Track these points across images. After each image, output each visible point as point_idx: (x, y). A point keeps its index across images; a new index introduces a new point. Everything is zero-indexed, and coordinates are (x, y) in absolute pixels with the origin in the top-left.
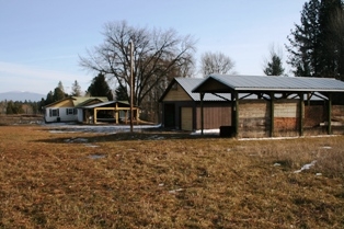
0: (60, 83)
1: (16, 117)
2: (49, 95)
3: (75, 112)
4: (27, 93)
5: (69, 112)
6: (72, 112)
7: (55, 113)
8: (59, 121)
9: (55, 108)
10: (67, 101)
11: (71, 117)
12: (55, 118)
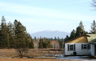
0: (81, 23)
1: (44, 50)
2: (72, 33)
3: (89, 47)
4: (57, 32)
5: (84, 47)
6: (86, 47)
7: (72, 48)
8: (75, 54)
9: (72, 43)
10: (82, 38)
11: (85, 51)
12: (71, 52)
